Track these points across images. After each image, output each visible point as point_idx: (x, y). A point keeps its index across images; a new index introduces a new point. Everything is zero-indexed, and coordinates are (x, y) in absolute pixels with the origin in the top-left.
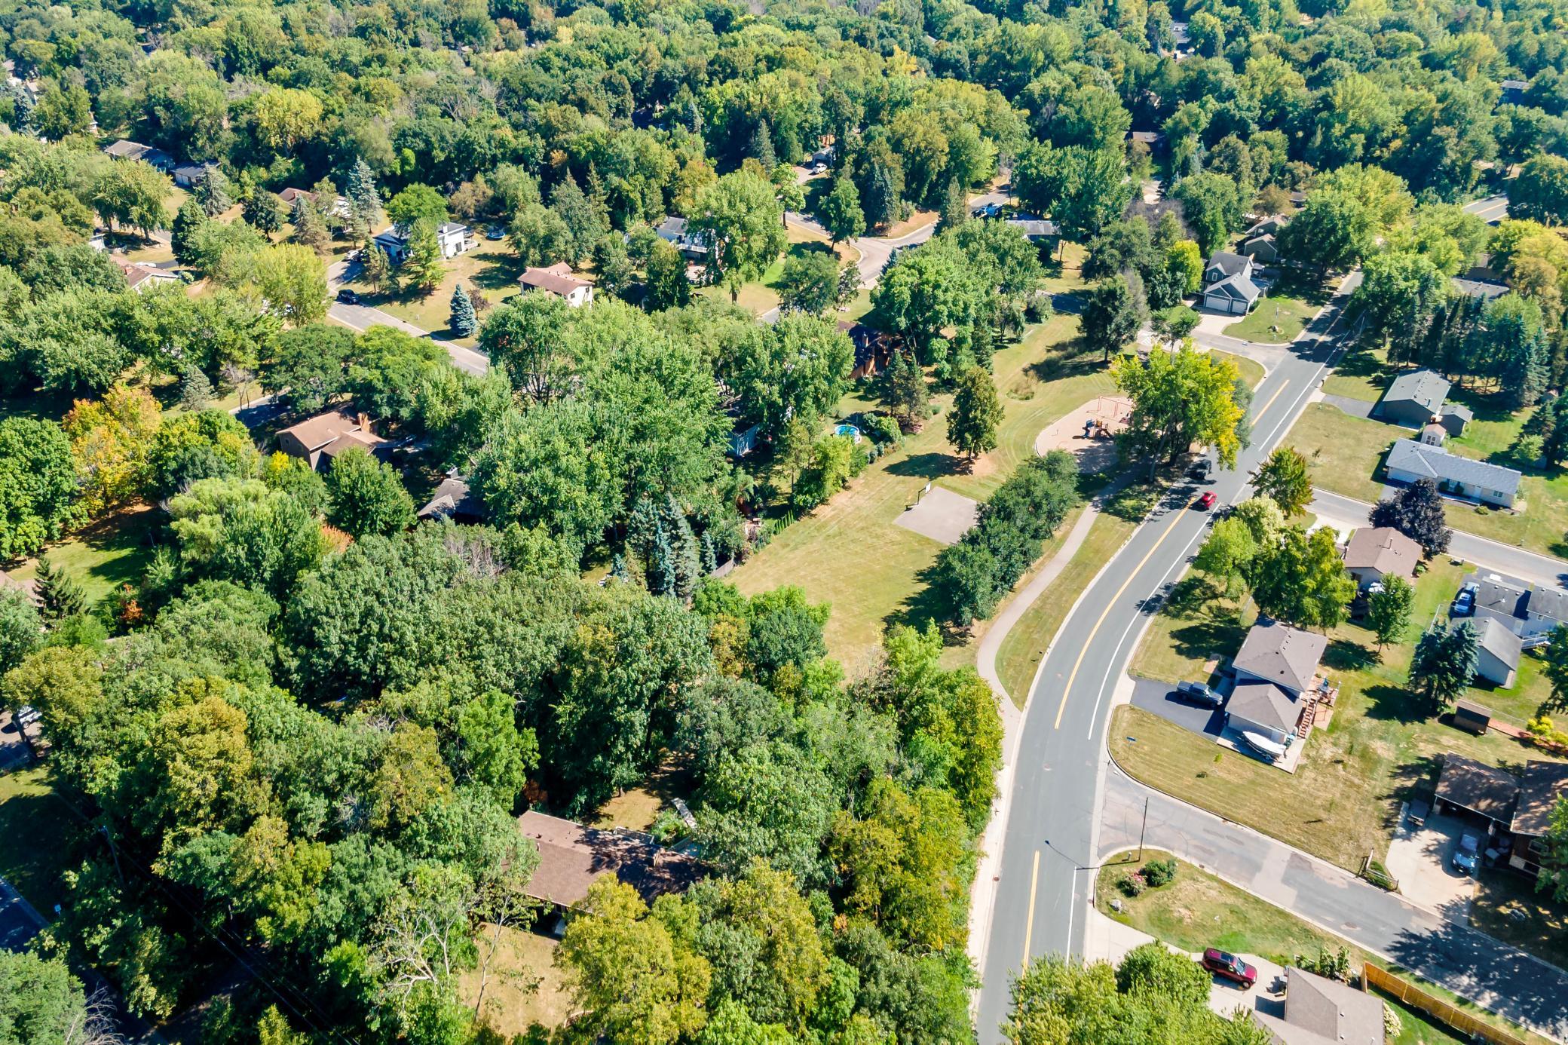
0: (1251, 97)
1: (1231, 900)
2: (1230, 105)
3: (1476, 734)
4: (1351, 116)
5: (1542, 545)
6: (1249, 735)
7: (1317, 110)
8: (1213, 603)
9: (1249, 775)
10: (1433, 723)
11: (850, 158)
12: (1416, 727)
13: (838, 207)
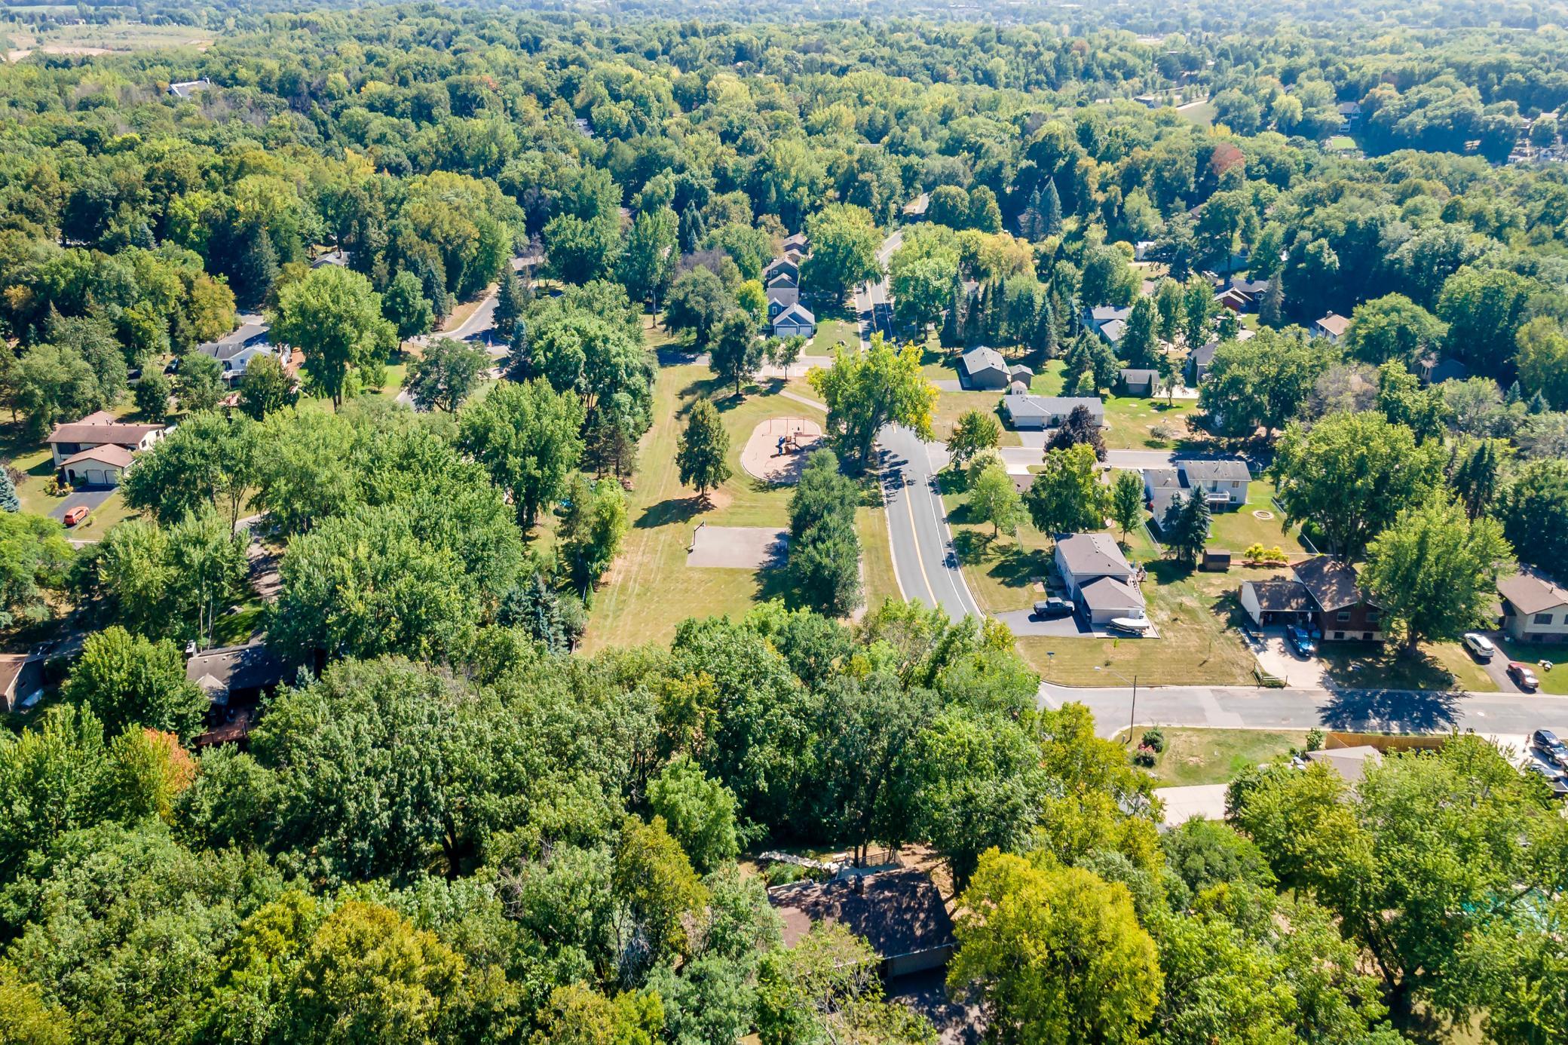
0: (700, 167)
1: (1209, 738)
2: (686, 175)
3: (1225, 571)
4: (793, 173)
5: (1140, 445)
6: (1116, 621)
7: (760, 173)
8: (992, 544)
9: (1135, 650)
10: (1196, 573)
11: (379, 257)
12: (1189, 580)
13: (406, 301)
